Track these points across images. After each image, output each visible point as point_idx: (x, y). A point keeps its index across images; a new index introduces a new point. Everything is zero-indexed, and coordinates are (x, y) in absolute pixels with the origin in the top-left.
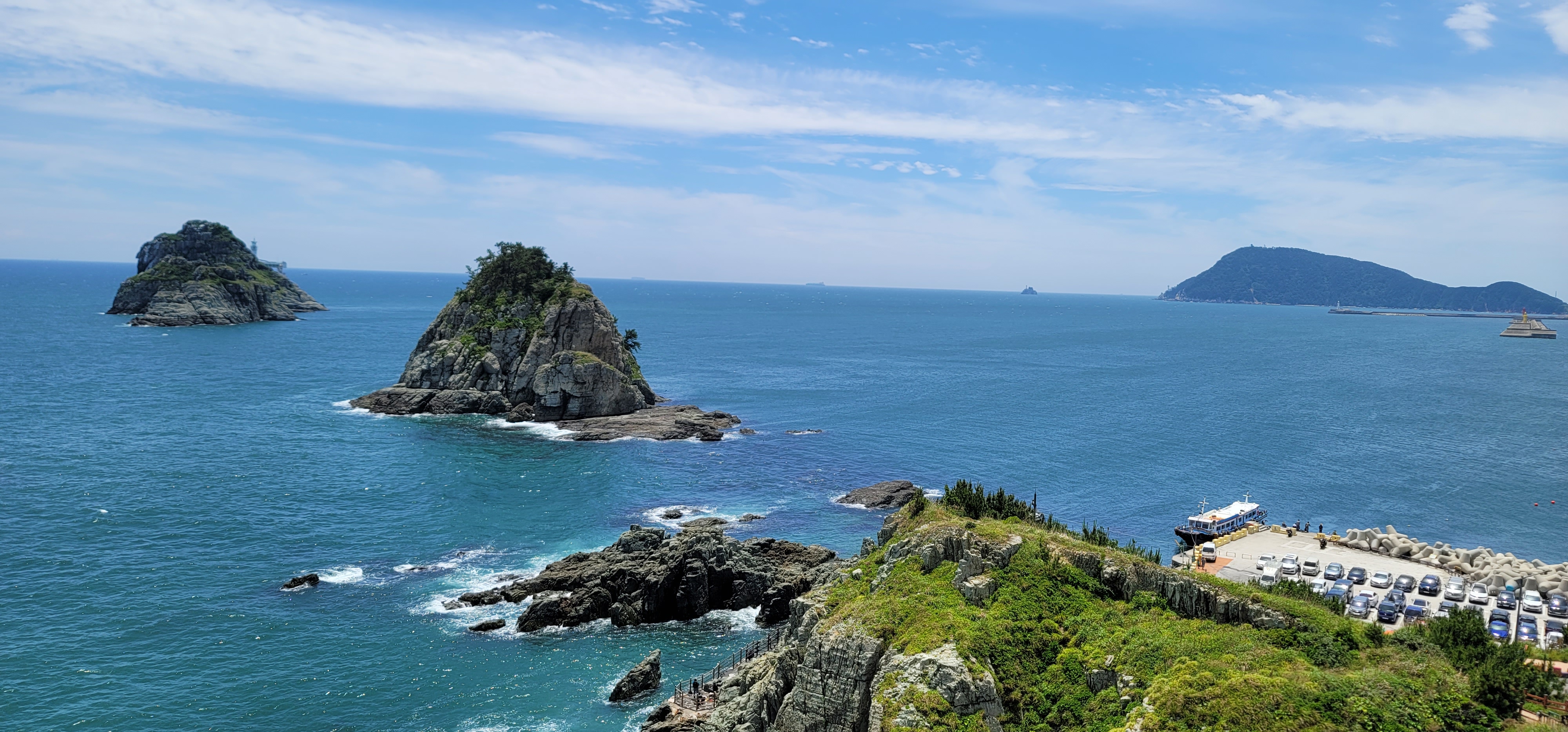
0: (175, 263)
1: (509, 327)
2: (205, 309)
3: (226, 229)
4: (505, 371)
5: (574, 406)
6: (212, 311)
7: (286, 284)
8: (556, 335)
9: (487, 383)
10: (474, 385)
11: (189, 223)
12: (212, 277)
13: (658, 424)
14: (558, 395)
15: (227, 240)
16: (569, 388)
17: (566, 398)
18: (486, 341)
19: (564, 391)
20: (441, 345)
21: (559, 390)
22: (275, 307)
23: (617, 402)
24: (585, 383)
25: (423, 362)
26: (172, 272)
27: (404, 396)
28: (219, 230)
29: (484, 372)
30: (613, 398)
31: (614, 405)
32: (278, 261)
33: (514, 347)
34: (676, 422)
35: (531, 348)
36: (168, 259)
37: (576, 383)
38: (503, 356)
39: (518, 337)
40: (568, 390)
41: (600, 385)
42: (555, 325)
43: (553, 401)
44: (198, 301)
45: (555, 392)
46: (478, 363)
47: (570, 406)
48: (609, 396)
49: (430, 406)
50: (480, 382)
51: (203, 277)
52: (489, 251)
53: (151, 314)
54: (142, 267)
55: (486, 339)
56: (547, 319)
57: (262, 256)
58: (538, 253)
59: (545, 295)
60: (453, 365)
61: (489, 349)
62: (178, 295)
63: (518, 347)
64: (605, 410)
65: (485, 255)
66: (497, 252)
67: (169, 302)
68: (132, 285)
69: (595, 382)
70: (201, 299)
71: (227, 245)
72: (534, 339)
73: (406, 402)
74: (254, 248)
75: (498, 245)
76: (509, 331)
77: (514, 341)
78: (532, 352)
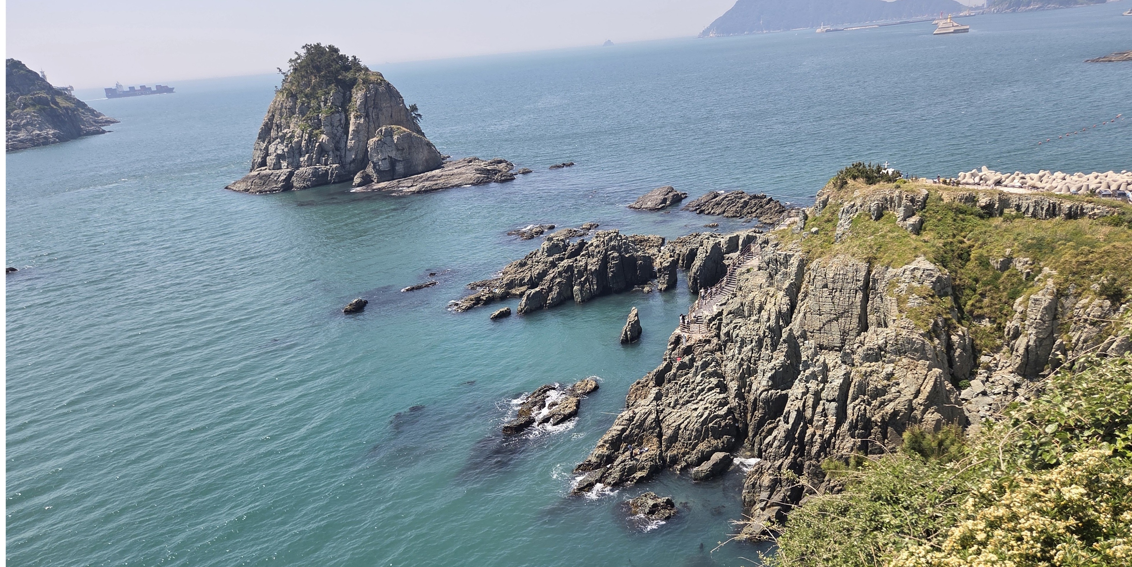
1: (332, 113)
5: (400, 168)
8: (368, 115)
9: (328, 159)
10: (318, 161)
16: (393, 154)
17: (393, 162)
19: (391, 157)
20: (286, 133)
21: (387, 157)
23: (427, 161)
24: (404, 149)
29: (323, 151)
30: (425, 159)
31: (425, 164)
33: (339, 128)
35: (352, 128)
37: (398, 150)
38: (332, 136)
39: (340, 120)
40: (393, 156)
41: (413, 150)
42: (365, 107)
43: (384, 165)
45: (384, 159)
46: (317, 144)
47: (397, 168)
48: (421, 157)
50: (323, 159)
52: (297, 53)
55: (318, 125)
56: (358, 103)
60: (300, 149)
61: (323, 133)
63: (342, 128)
64: (420, 168)
65: (295, 57)
66: (303, 53)
69: (410, 148)
72: (353, 120)
75: (304, 47)
76: (333, 116)
77: (338, 124)
78: (353, 130)
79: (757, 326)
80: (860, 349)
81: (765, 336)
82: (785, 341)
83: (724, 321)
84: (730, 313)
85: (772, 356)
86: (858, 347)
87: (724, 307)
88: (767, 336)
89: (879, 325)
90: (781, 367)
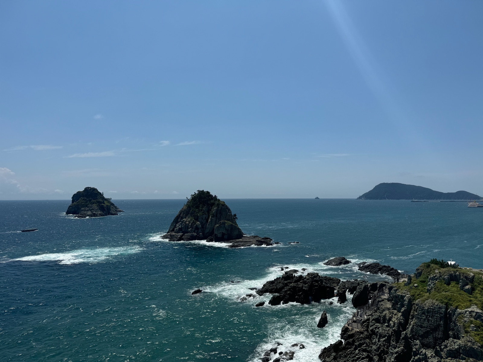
0: (83, 200)
1: (203, 214)
2: (95, 212)
3: (96, 189)
4: (202, 227)
5: (226, 237)
6: (96, 213)
7: (113, 204)
8: (217, 216)
9: (198, 231)
10: (194, 232)
11: (86, 188)
12: (96, 203)
13: (251, 242)
14: (221, 234)
15: (97, 192)
16: (224, 231)
17: (223, 234)
18: (197, 219)
19: (223, 233)
20: (184, 220)
22: (112, 211)
24: (229, 230)
25: (179, 226)
26: (83, 202)
27: (175, 236)
28: (94, 190)
29: (197, 228)
30: (236, 234)
31: (236, 236)
32: (110, 198)
33: (205, 220)
34: (257, 241)
35: (209, 220)
36: (82, 199)
37: (226, 230)
38: (201, 223)
39: (206, 217)
40: (224, 232)
41: (232, 231)
42: (216, 213)
43: (219, 235)
44: (92, 210)
45: (220, 233)
46: (195, 225)
47: (225, 237)
49: (183, 238)
50: (196, 231)
51: (93, 203)
52: (195, 193)
53: (80, 214)
54: (73, 201)
56: (214, 212)
57: (106, 196)
58: (208, 193)
59: (213, 204)
60: (188, 226)
61: (198, 221)
62: (87, 209)
65: (193, 194)
66: (197, 192)
67: (85, 211)
68: (72, 206)
70: (93, 210)
71: (97, 194)
72: (210, 218)
73: (176, 237)
74: (103, 194)
75: (198, 191)
78: (210, 222)
79: (388, 329)
80: (445, 350)
81: (392, 335)
82: (403, 339)
83: (371, 324)
84: (373, 320)
85: (396, 345)
86: (444, 348)
87: (370, 316)
88: (393, 335)
89: (454, 338)
90: (402, 352)
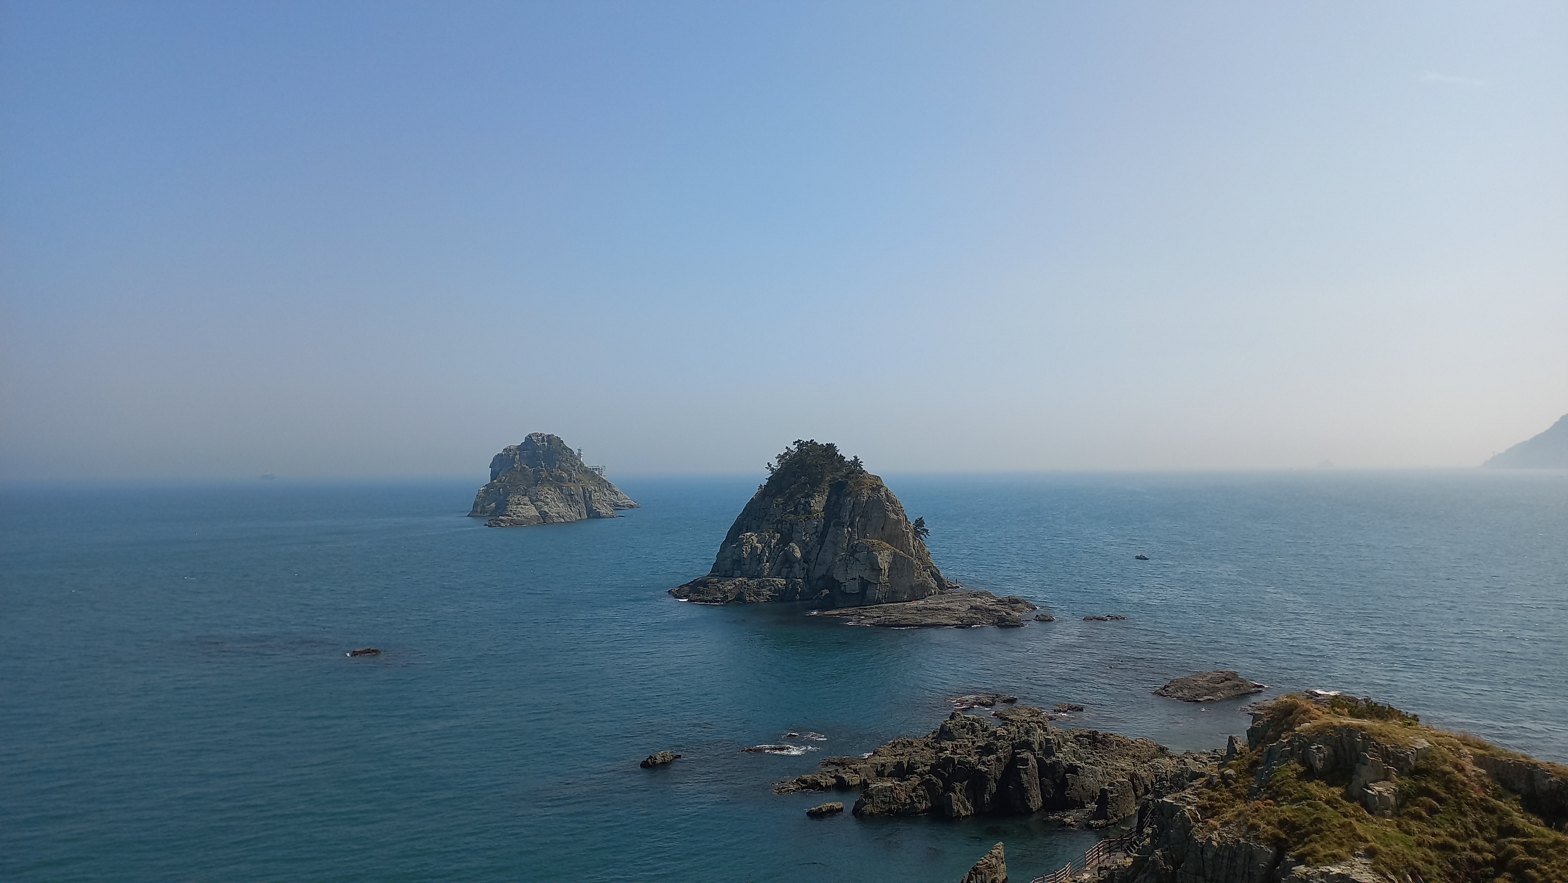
2: (545, 509)
3: (558, 439)
4: (806, 560)
6: (549, 511)
7: (606, 485)
8: (851, 524)
9: (791, 571)
10: (778, 574)
11: (530, 436)
12: (549, 482)
13: (953, 610)
14: (856, 582)
15: (559, 448)
16: (865, 574)
17: (865, 584)
19: (862, 579)
20: (749, 536)
21: (858, 578)
22: (598, 506)
25: (733, 553)
28: (553, 441)
29: (788, 562)
30: (908, 584)
31: (907, 591)
32: (600, 466)
33: (814, 536)
35: (829, 538)
36: (517, 468)
43: (851, 587)
45: (854, 579)
46: (782, 552)
50: (785, 571)
52: (786, 449)
53: (504, 515)
54: (494, 475)
55: (789, 530)
58: (830, 448)
59: (842, 486)
60: (760, 555)
61: (791, 540)
62: (523, 498)
63: (817, 536)
64: (901, 596)
65: (784, 452)
66: (793, 448)
67: (518, 504)
68: (487, 491)
69: (891, 569)
70: (541, 501)
71: (559, 452)
74: (581, 455)
75: (795, 443)
76: (809, 521)
77: (814, 531)
